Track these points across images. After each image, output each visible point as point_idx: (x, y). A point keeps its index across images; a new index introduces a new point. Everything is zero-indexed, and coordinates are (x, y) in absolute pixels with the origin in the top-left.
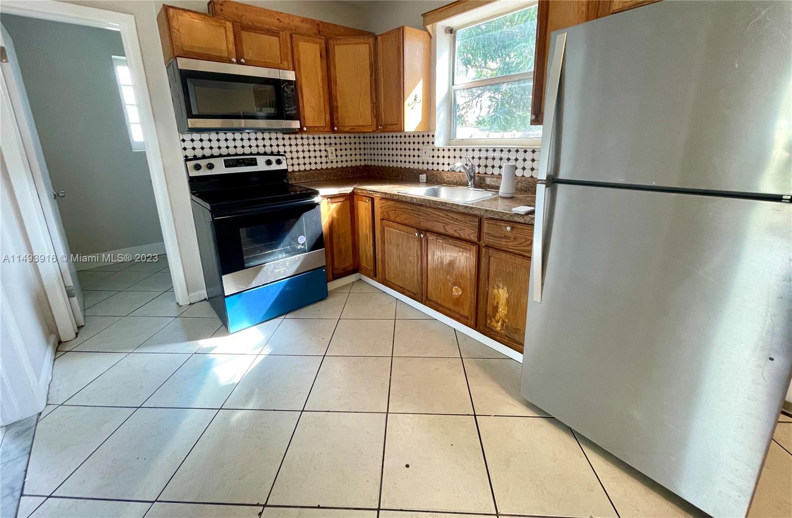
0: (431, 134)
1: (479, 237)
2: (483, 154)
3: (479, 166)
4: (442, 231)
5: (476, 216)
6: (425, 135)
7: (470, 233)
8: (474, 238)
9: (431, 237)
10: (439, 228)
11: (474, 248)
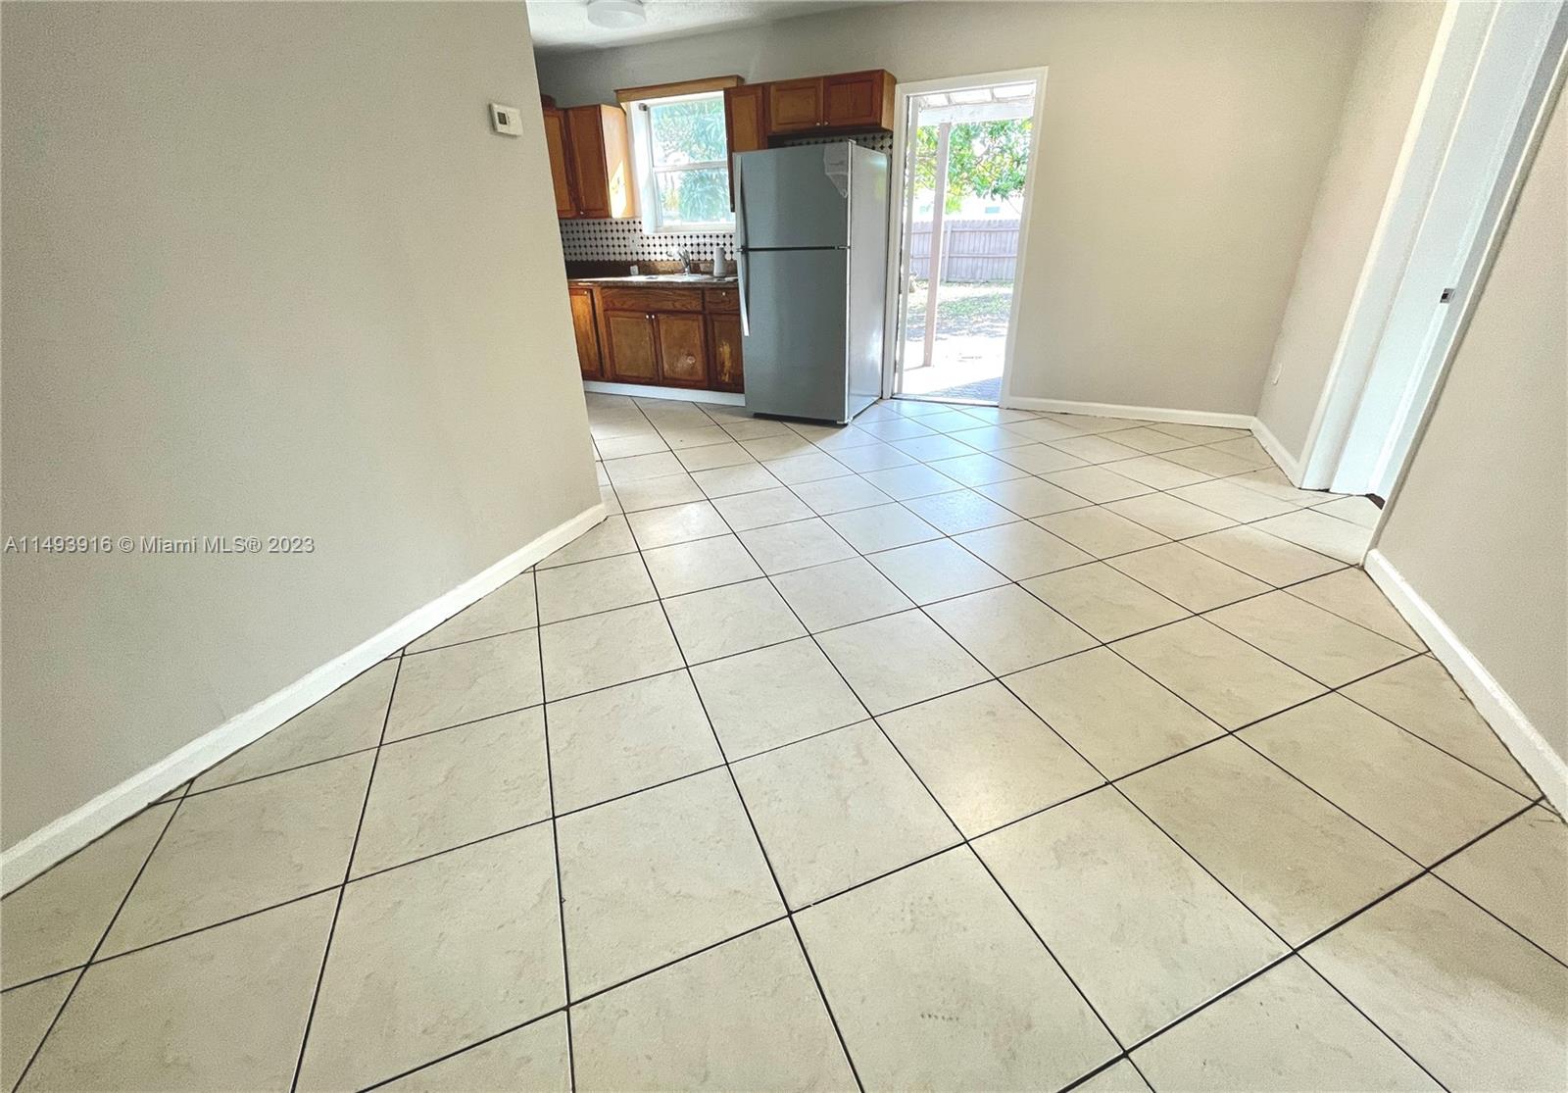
0: (637, 221)
1: (703, 307)
2: (695, 241)
3: (692, 253)
4: (671, 307)
5: (698, 289)
6: (632, 223)
7: (696, 305)
8: (699, 308)
9: (661, 317)
10: (669, 306)
11: (700, 317)
